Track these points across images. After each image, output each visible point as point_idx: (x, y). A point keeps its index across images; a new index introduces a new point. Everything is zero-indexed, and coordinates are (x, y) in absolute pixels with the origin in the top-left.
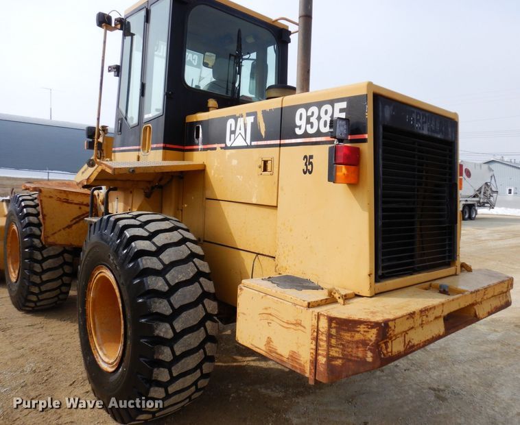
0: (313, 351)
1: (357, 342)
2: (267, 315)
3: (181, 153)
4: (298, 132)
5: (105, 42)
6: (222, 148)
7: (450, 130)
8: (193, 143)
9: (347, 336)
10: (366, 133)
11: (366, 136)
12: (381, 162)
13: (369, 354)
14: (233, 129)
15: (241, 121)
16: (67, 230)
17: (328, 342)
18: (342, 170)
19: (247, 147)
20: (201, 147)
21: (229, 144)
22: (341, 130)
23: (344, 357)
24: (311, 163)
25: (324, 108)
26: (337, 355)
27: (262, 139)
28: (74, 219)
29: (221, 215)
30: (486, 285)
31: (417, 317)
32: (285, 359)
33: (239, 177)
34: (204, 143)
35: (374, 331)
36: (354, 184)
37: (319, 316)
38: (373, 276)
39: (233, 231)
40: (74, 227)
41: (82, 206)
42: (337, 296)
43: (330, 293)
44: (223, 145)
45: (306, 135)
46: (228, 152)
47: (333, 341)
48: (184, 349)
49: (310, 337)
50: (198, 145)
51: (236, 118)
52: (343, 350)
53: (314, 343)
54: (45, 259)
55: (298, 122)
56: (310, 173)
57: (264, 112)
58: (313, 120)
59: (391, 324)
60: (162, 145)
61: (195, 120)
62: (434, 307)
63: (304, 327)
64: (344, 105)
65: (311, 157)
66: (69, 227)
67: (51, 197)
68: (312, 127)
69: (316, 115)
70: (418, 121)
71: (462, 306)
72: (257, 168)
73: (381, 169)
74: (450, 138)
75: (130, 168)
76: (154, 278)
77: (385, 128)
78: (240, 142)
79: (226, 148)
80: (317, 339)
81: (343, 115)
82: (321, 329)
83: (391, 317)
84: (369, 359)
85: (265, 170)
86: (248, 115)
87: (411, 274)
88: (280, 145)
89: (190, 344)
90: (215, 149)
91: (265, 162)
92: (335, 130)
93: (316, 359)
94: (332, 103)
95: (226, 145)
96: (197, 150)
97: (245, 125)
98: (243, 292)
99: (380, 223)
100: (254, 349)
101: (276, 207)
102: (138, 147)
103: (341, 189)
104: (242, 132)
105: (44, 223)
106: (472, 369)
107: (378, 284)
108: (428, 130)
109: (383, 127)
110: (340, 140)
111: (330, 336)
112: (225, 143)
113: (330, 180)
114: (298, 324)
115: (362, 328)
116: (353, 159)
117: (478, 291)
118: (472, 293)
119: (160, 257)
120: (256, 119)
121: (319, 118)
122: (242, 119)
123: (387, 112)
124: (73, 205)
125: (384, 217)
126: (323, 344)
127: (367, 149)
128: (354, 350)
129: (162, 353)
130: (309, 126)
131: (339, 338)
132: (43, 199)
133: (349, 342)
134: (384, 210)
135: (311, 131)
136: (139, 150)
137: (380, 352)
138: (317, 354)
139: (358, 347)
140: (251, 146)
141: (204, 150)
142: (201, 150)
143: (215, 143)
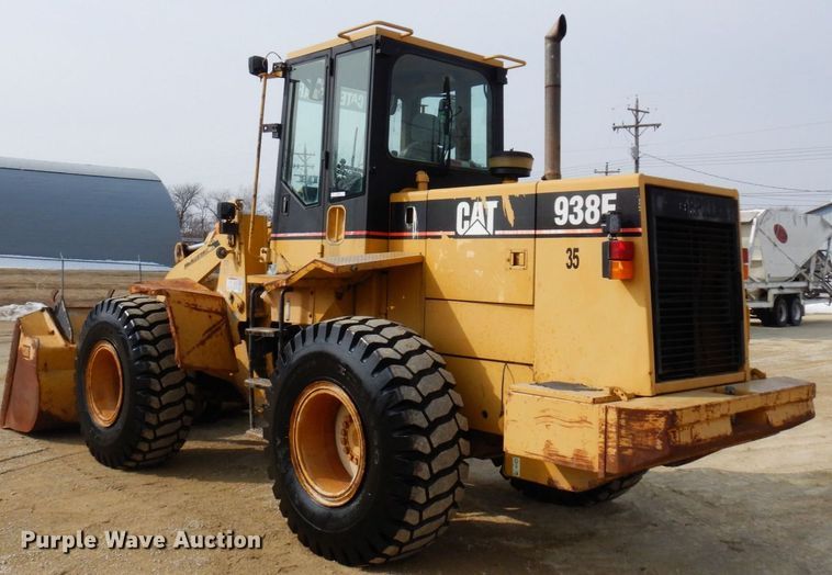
0: (602, 445)
1: (647, 431)
2: (546, 418)
3: (385, 241)
4: (558, 221)
5: (264, 96)
6: (450, 237)
7: (729, 211)
8: (402, 228)
9: (636, 426)
10: (640, 226)
11: (640, 230)
12: (656, 255)
13: (659, 442)
14: (467, 214)
15: (478, 206)
16: (201, 347)
17: (618, 432)
18: (619, 266)
19: (489, 236)
20: (415, 233)
21: (460, 231)
22: (614, 224)
23: (635, 447)
24: (576, 257)
25: (590, 198)
26: (626, 445)
27: (509, 227)
28: (206, 332)
29: (451, 317)
30: (779, 389)
31: (702, 410)
32: (568, 460)
33: (477, 271)
34: (419, 229)
35: (663, 419)
36: (629, 280)
37: (607, 409)
38: (654, 375)
39: (469, 338)
40: (208, 343)
41: (212, 314)
42: (619, 393)
43: (612, 392)
44: (453, 233)
45: (568, 225)
46: (460, 242)
47: (623, 432)
48: (440, 468)
49: (598, 431)
50: (411, 231)
51: (471, 202)
52: (633, 440)
53: (603, 436)
54: (164, 390)
55: (558, 211)
56: (576, 267)
57: (512, 198)
58: (577, 209)
59: (678, 413)
60: (364, 233)
61: (405, 200)
62: (719, 404)
63: (590, 423)
64: (613, 196)
65: (576, 250)
66: (203, 343)
67: (179, 302)
68: (576, 218)
69: (580, 205)
70: (692, 207)
71: (750, 408)
72: (504, 262)
73: (656, 263)
74: (729, 219)
75: (352, 266)
76: (406, 388)
77: (659, 219)
78: (477, 230)
79: (457, 236)
80: (605, 432)
81: (613, 208)
82: (610, 422)
83: (678, 407)
84: (659, 447)
85: (516, 263)
86: (489, 199)
87: (692, 377)
88: (535, 236)
89: (446, 463)
90: (439, 237)
91: (516, 255)
92: (608, 225)
93: (605, 452)
94: (599, 193)
95: (456, 233)
96: (410, 237)
97: (485, 211)
98: (512, 398)
99: (658, 320)
100: (530, 456)
101: (533, 306)
102: (320, 234)
103: (615, 284)
104: (481, 218)
105: (178, 338)
106: (779, 524)
107: (659, 384)
108: (704, 215)
109: (657, 217)
110: (613, 235)
111: (619, 427)
112: (455, 230)
113: (604, 276)
114: (583, 421)
115: (651, 417)
116: (628, 254)
117: (769, 393)
118: (761, 395)
119: (408, 365)
120: (500, 204)
121: (584, 209)
122: (480, 204)
123: (660, 203)
124: (203, 313)
125: (662, 314)
126: (613, 436)
127: (642, 243)
128: (644, 440)
129: (421, 470)
130: (572, 217)
131: (628, 428)
132: (173, 305)
133: (638, 432)
134: (661, 306)
135: (574, 222)
136: (322, 238)
137: (669, 440)
138: (606, 446)
139: (647, 436)
140: (494, 236)
141: (421, 237)
142: (416, 238)
143: (439, 230)
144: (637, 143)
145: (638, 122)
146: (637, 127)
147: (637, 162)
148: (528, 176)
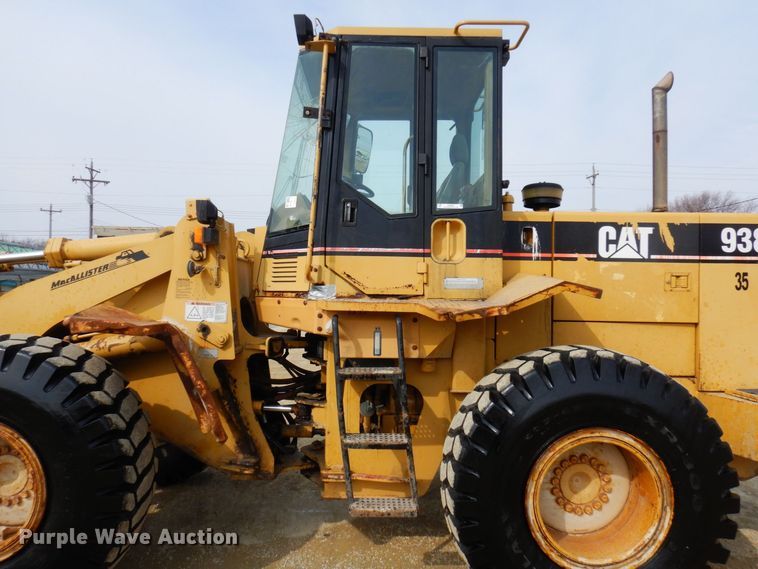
4: (726, 249)
6: (589, 259)
8: (517, 250)
14: (613, 236)
19: (643, 260)
20: (535, 255)
21: (604, 255)
24: (745, 280)
33: (628, 293)
34: (543, 251)
44: (593, 256)
45: (737, 253)
46: (603, 265)
50: (529, 252)
51: (617, 226)
55: (725, 240)
56: (745, 289)
57: (671, 226)
58: (745, 240)
60: (500, 252)
61: (519, 220)
65: (746, 274)
68: (744, 247)
69: (749, 236)
72: (664, 284)
78: (627, 253)
79: (599, 259)
86: (642, 225)
88: (700, 261)
90: (575, 259)
91: (678, 278)
95: (598, 256)
96: (530, 259)
97: (636, 236)
101: (696, 325)
102: (421, 250)
104: (632, 243)
112: (596, 253)
120: (656, 231)
121: (753, 239)
122: (630, 229)
130: (740, 246)
135: (743, 250)
136: (425, 255)
140: (649, 260)
141: (543, 259)
142: (538, 259)
143: (573, 253)
144: (92, 193)
145: (92, 178)
146: (91, 181)
147: (91, 206)
148: (558, 205)
